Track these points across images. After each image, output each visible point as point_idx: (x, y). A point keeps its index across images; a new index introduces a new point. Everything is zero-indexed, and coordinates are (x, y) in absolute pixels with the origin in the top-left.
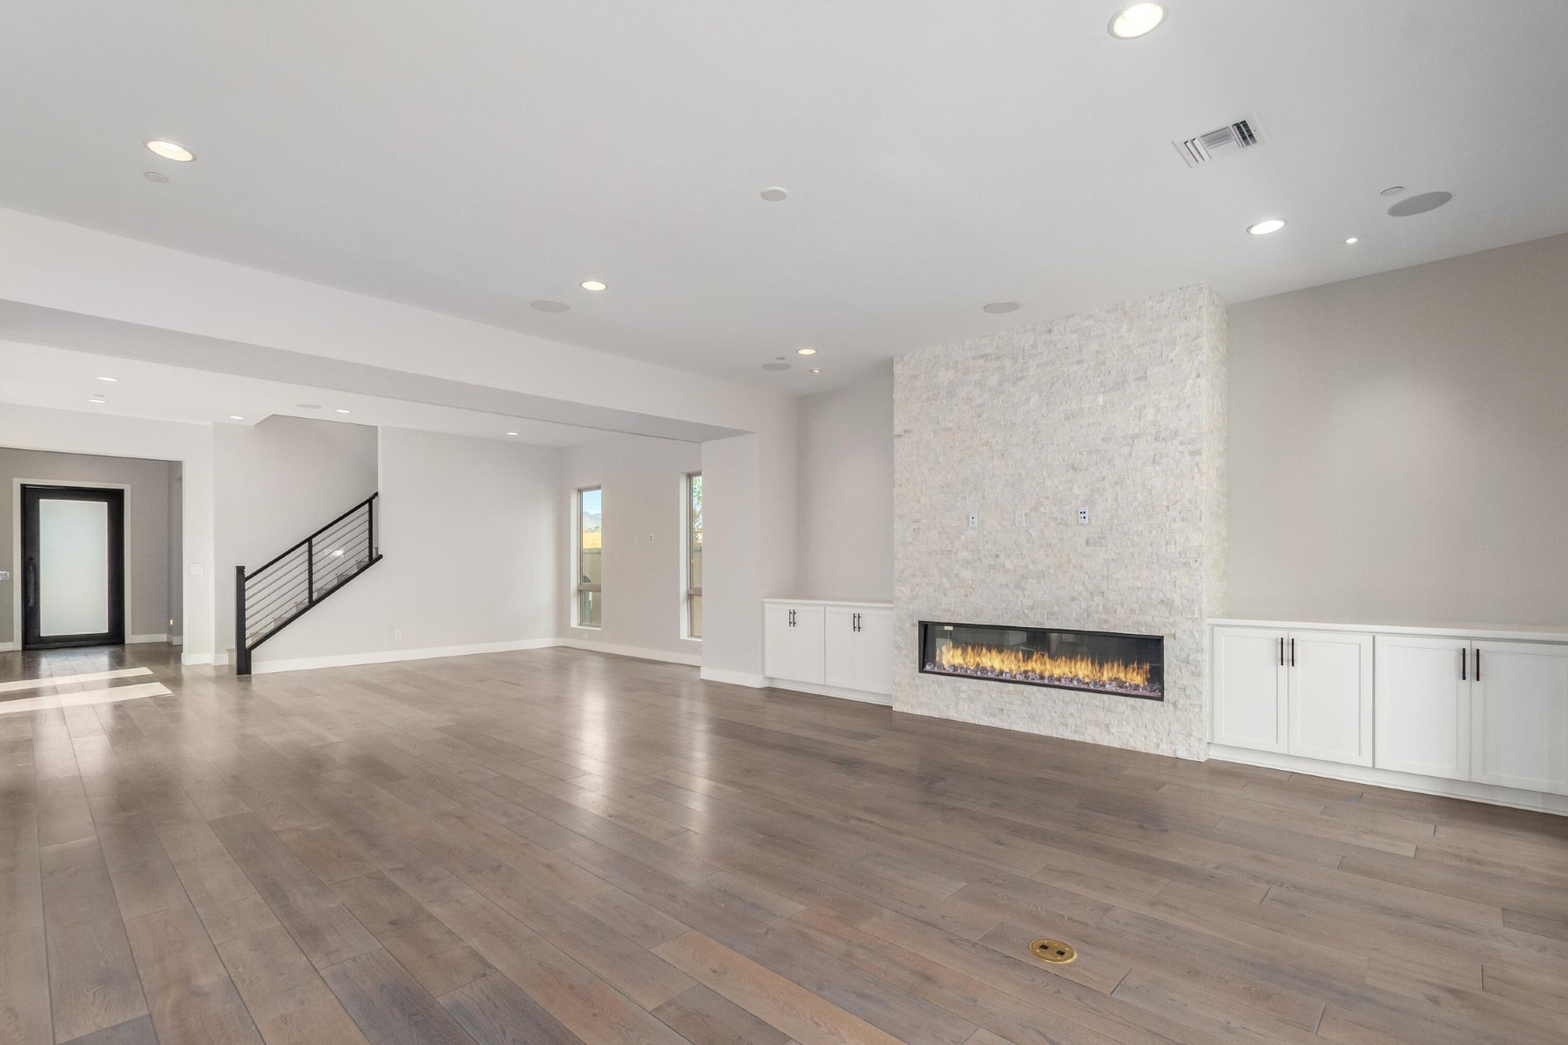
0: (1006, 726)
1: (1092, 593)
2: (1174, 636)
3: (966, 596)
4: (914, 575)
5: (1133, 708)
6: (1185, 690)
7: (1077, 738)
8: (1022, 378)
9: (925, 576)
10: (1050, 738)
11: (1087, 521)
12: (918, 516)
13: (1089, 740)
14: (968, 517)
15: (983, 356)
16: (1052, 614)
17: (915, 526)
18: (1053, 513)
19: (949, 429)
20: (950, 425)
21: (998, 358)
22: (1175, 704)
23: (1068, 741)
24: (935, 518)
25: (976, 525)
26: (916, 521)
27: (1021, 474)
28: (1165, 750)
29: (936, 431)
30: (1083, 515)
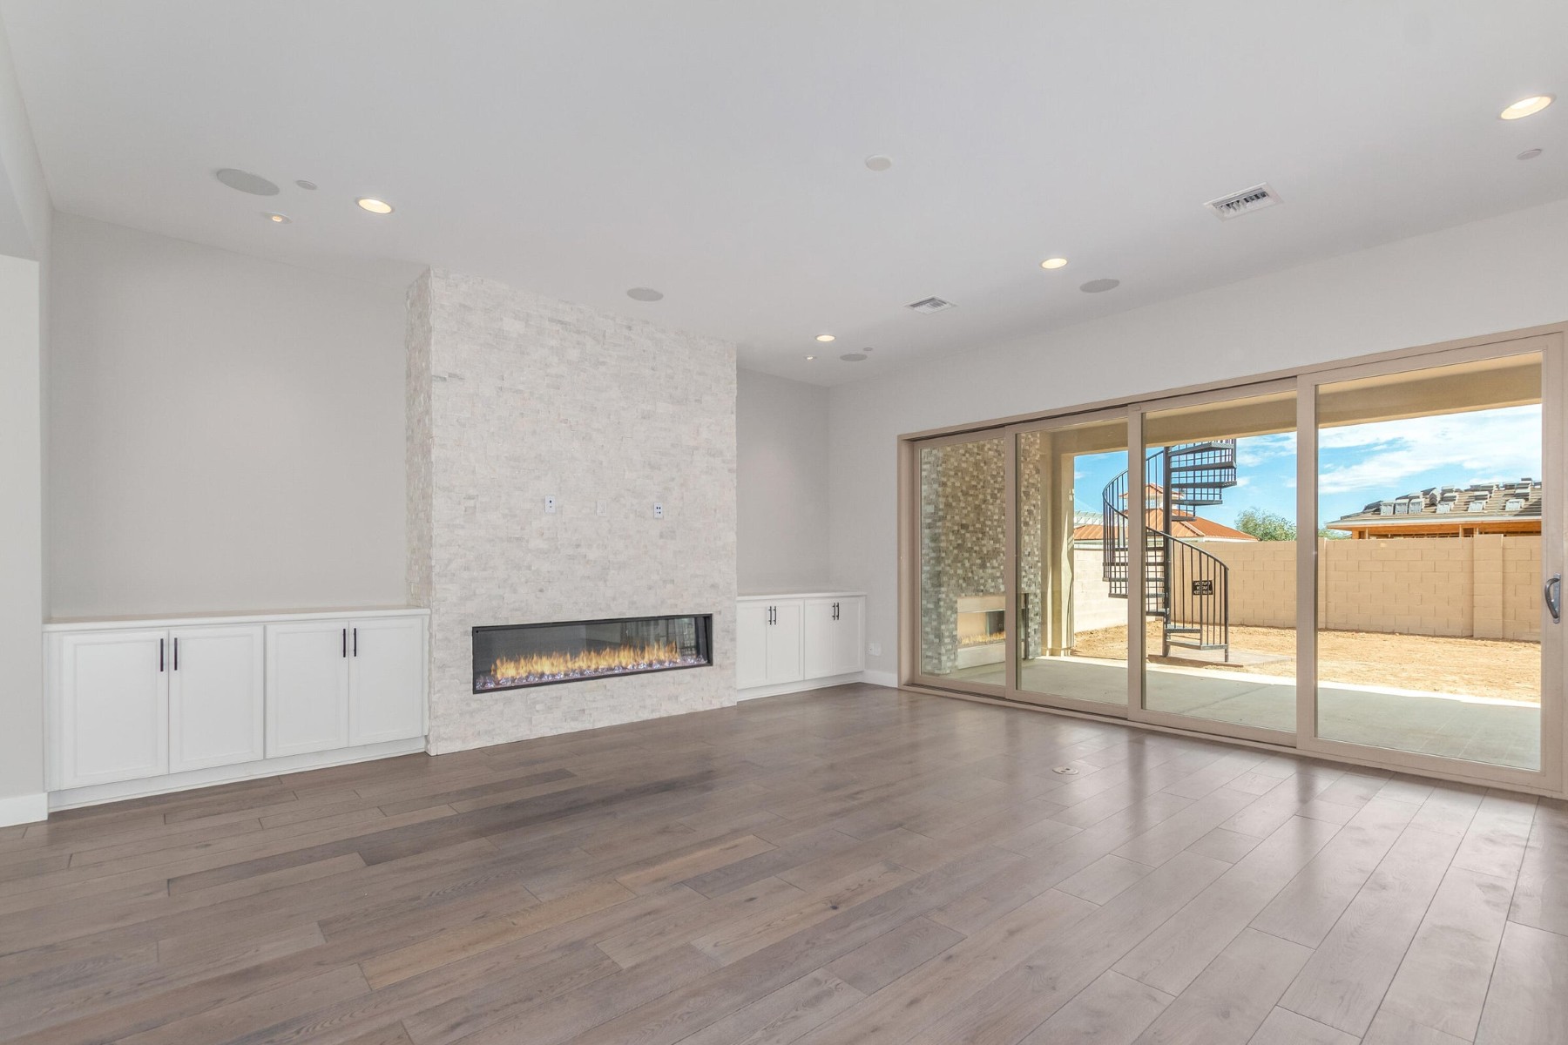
0: (588, 726)
1: (664, 581)
2: (720, 612)
3: (541, 591)
4: (467, 569)
5: (694, 676)
6: (726, 653)
7: (656, 715)
8: (603, 363)
9: (484, 570)
10: (632, 724)
11: (660, 516)
12: (472, 492)
13: (664, 714)
14: (544, 501)
15: (561, 322)
16: (633, 603)
17: (471, 503)
18: (632, 505)
19: (521, 392)
20: (521, 387)
21: (578, 332)
22: (720, 666)
23: (647, 721)
24: (500, 497)
25: (553, 510)
26: (470, 498)
27: (601, 463)
28: (716, 705)
29: (501, 388)
30: (659, 510)
